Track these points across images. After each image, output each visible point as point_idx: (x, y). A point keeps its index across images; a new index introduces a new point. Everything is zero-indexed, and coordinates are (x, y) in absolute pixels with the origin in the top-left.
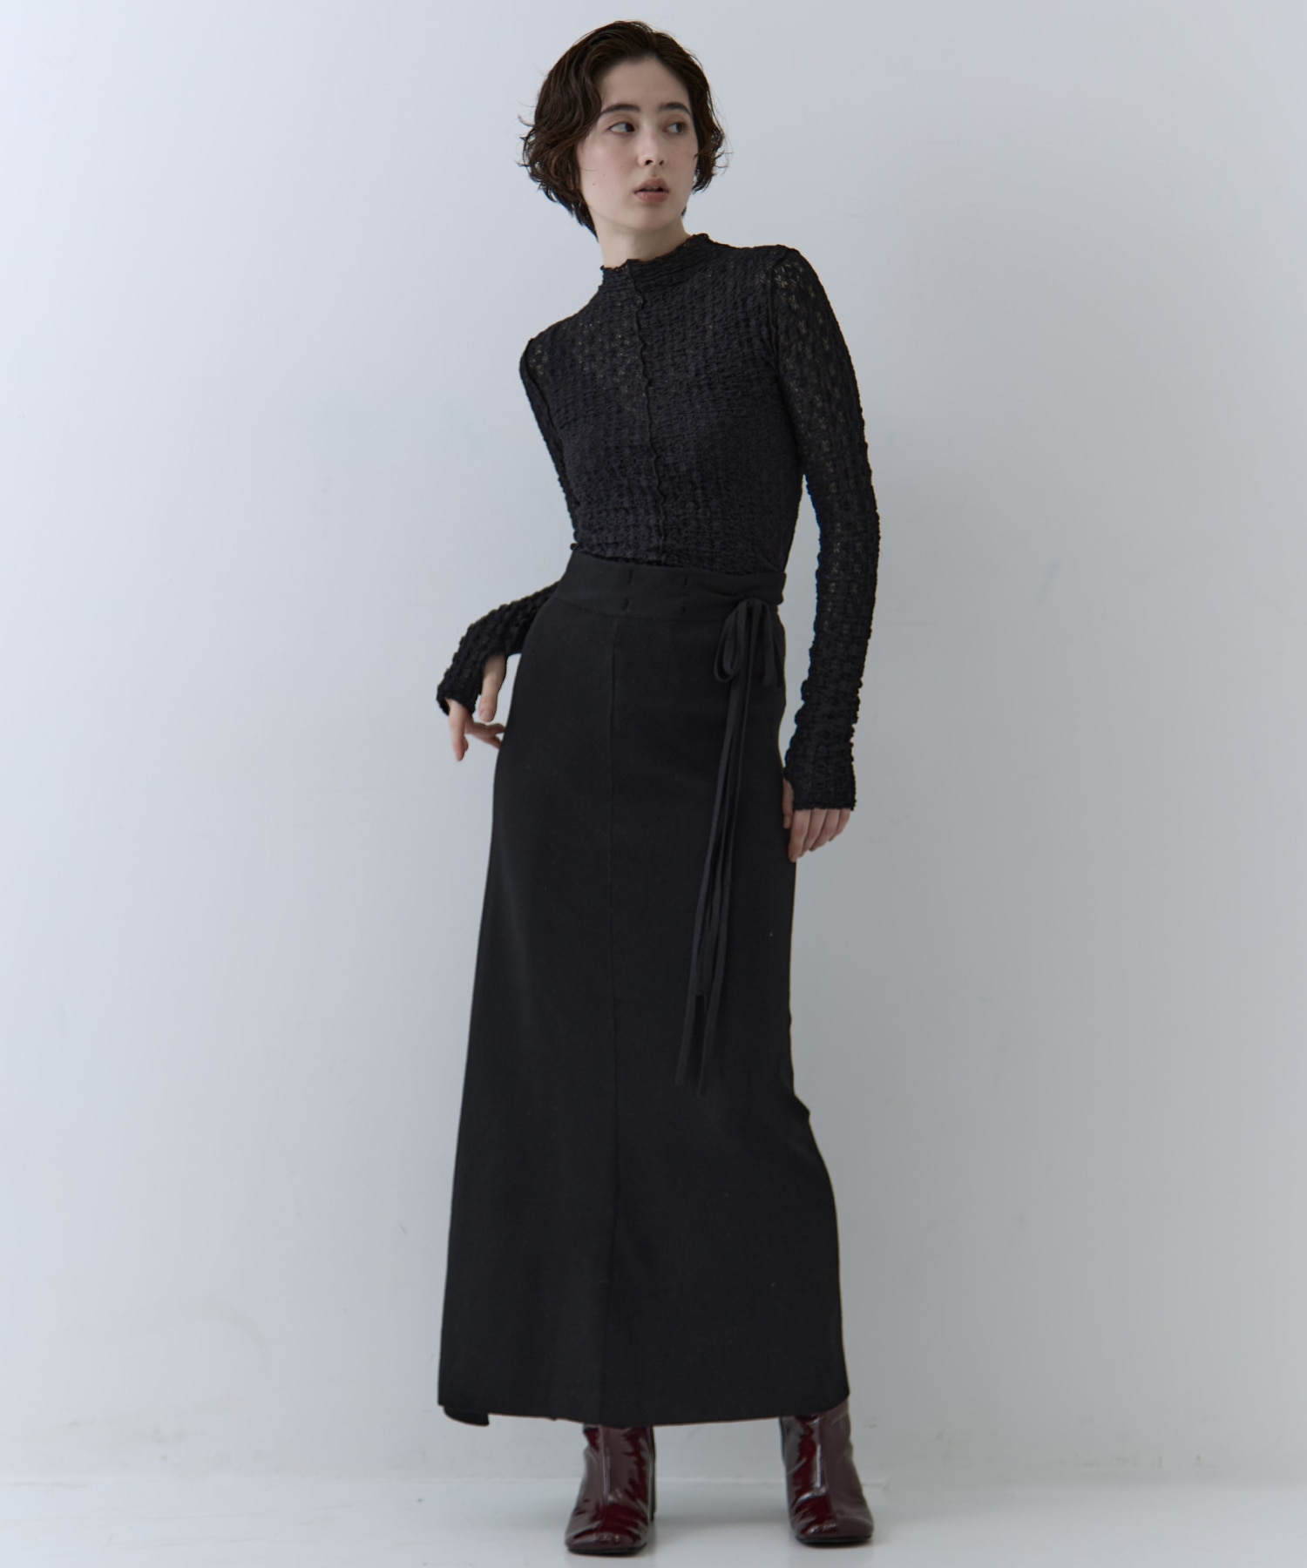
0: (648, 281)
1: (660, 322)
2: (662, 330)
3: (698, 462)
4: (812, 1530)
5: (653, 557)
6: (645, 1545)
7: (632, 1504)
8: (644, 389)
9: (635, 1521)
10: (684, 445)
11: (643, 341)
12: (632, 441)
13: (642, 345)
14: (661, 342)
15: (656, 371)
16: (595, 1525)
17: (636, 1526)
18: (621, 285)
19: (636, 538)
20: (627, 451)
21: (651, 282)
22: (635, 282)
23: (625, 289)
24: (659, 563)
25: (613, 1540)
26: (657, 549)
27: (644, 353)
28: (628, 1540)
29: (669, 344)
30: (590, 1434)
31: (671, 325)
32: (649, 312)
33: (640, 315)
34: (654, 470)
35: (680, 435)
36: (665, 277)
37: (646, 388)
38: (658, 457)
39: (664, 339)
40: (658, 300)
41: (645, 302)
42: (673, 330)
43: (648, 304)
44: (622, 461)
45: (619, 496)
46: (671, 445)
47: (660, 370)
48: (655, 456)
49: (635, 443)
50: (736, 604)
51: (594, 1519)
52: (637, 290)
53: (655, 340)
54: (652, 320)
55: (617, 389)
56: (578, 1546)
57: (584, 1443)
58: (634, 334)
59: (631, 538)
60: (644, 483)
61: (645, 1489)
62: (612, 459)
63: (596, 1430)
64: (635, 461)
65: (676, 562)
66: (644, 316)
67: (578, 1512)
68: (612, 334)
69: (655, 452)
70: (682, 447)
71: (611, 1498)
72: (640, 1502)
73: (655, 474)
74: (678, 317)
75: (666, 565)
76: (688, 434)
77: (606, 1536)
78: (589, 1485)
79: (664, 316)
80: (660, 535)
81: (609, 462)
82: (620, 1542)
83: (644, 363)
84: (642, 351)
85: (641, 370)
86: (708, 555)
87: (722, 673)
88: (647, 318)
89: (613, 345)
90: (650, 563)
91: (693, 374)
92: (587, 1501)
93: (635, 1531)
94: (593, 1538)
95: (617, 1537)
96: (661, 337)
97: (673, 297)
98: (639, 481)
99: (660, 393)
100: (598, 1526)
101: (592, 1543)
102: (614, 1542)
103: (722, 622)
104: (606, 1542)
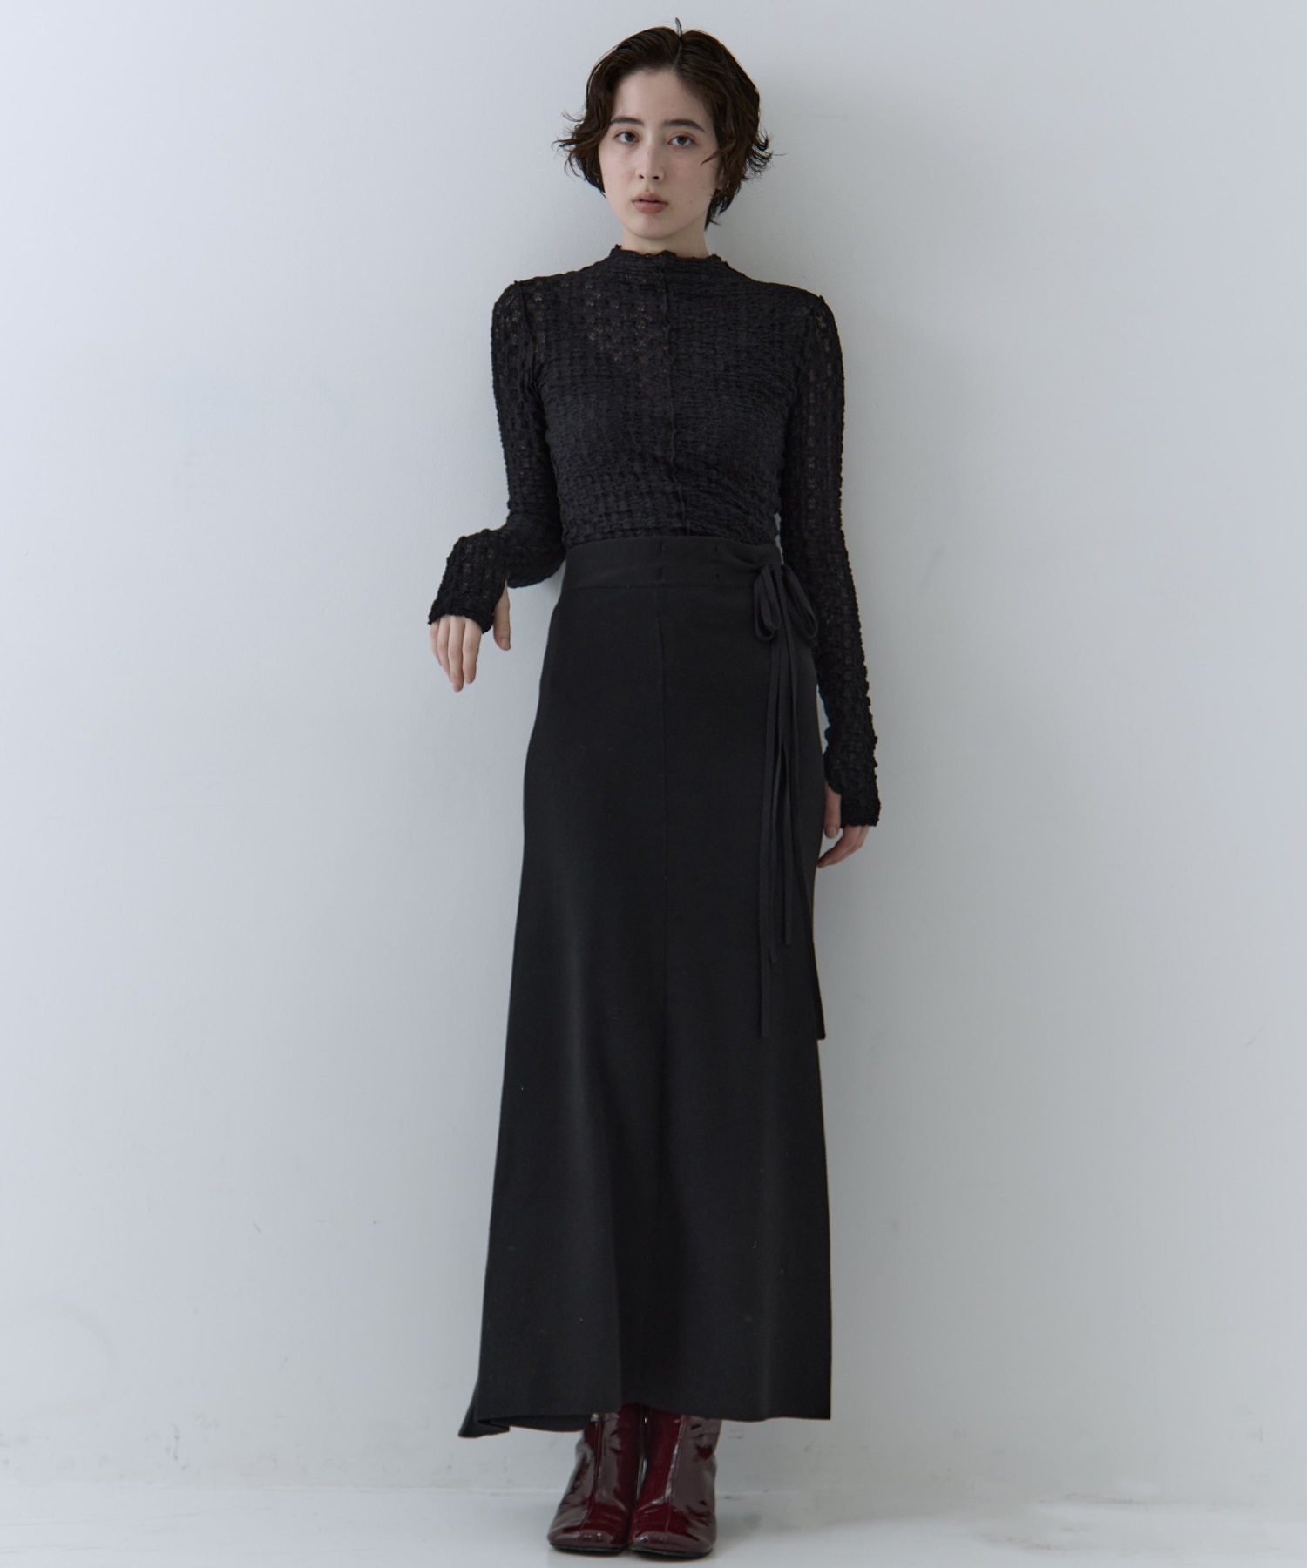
3: (718, 447)
5: (677, 524)
8: (667, 366)
10: (708, 427)
12: (653, 412)
13: (670, 325)
16: (581, 1522)
19: (654, 505)
20: (647, 420)
24: (684, 531)
25: (596, 1538)
26: (679, 515)
28: (609, 1539)
34: (672, 444)
35: (705, 418)
38: (678, 433)
44: (639, 428)
45: (629, 459)
46: (694, 424)
48: (675, 431)
49: (656, 415)
55: (637, 358)
58: (659, 313)
59: (649, 505)
60: (659, 453)
62: (629, 423)
64: (653, 430)
65: (700, 529)
68: (633, 305)
69: (676, 427)
70: (705, 429)
71: (597, 1495)
73: (672, 447)
75: (692, 533)
76: (714, 419)
80: (679, 500)
81: (625, 426)
82: (602, 1540)
83: (670, 342)
84: (670, 331)
85: (666, 348)
86: (725, 522)
87: (764, 631)
89: (632, 316)
90: (674, 531)
91: (722, 368)
95: (599, 1535)
98: (653, 450)
99: (684, 375)
101: (574, 1540)
102: (597, 1540)
103: (752, 587)
104: (588, 1539)
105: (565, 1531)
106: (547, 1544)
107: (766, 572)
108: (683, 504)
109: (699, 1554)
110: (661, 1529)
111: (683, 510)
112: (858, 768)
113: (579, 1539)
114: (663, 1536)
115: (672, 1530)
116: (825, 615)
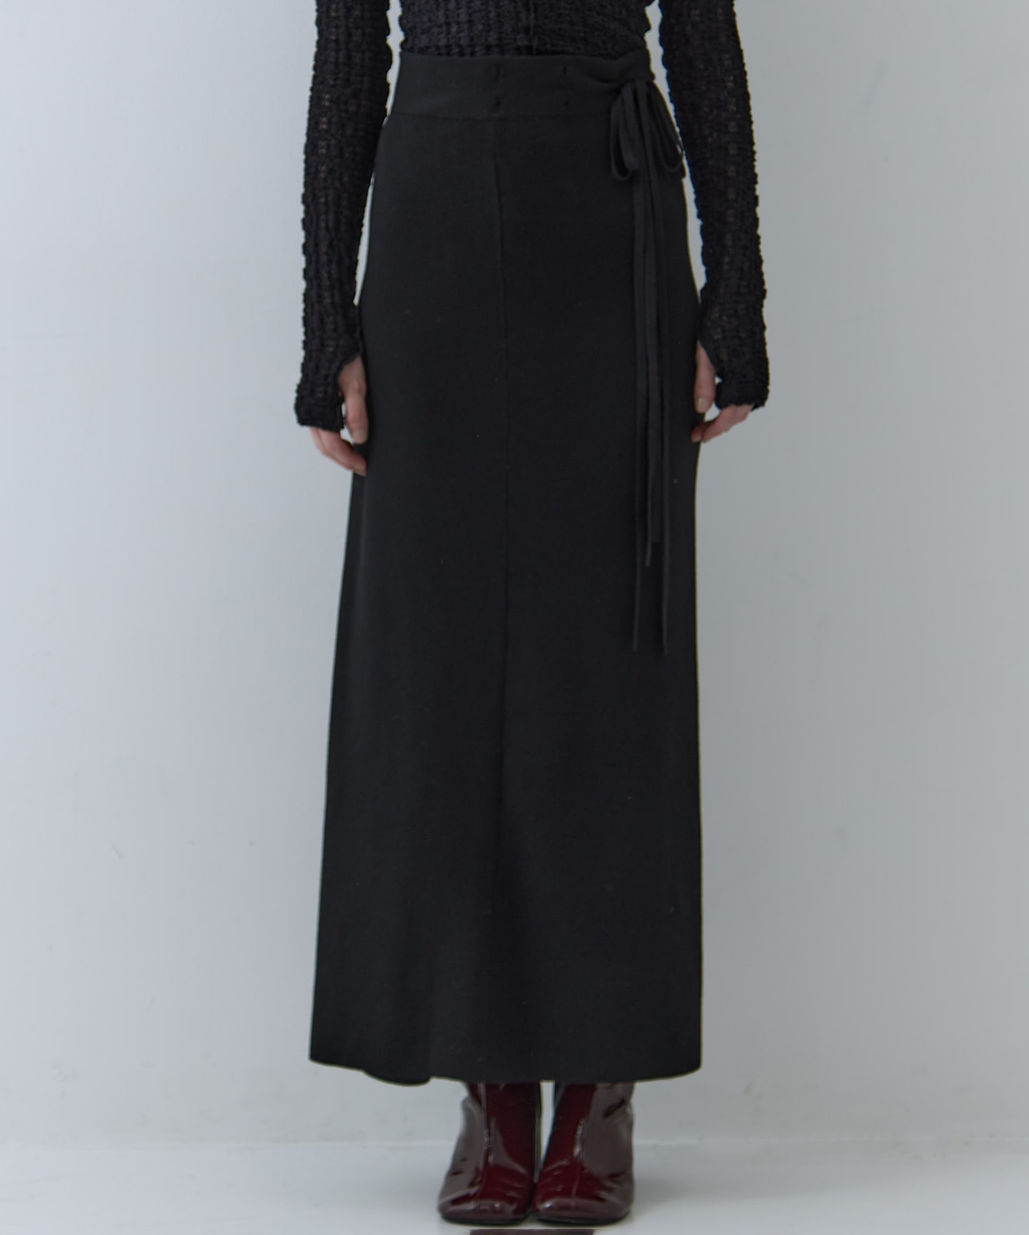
5: (522, 41)
7: (516, 1166)
9: (517, 1186)
16: (473, 1191)
19: (499, 15)
24: (529, 50)
25: (493, 1208)
26: (527, 30)
28: (509, 1209)
50: (618, 91)
51: (472, 1184)
56: (451, 1215)
59: (492, 15)
65: (548, 46)
67: (454, 1172)
71: (491, 1158)
75: (539, 53)
77: (486, 1204)
78: (466, 1143)
80: (528, 10)
82: (501, 1211)
86: (582, 35)
87: (622, 169)
90: (518, 50)
92: (464, 1160)
94: (471, 1206)
95: (497, 1205)
100: (477, 1191)
101: (469, 1212)
102: (494, 1211)
103: (609, 112)
104: (485, 1211)
105: (456, 1201)
106: (436, 1216)
107: (627, 93)
108: (533, 15)
109: (614, 1218)
110: (566, 1193)
111: (532, 23)
112: (743, 335)
113: (474, 1211)
114: (572, 1202)
115: (580, 1194)
116: (707, 132)
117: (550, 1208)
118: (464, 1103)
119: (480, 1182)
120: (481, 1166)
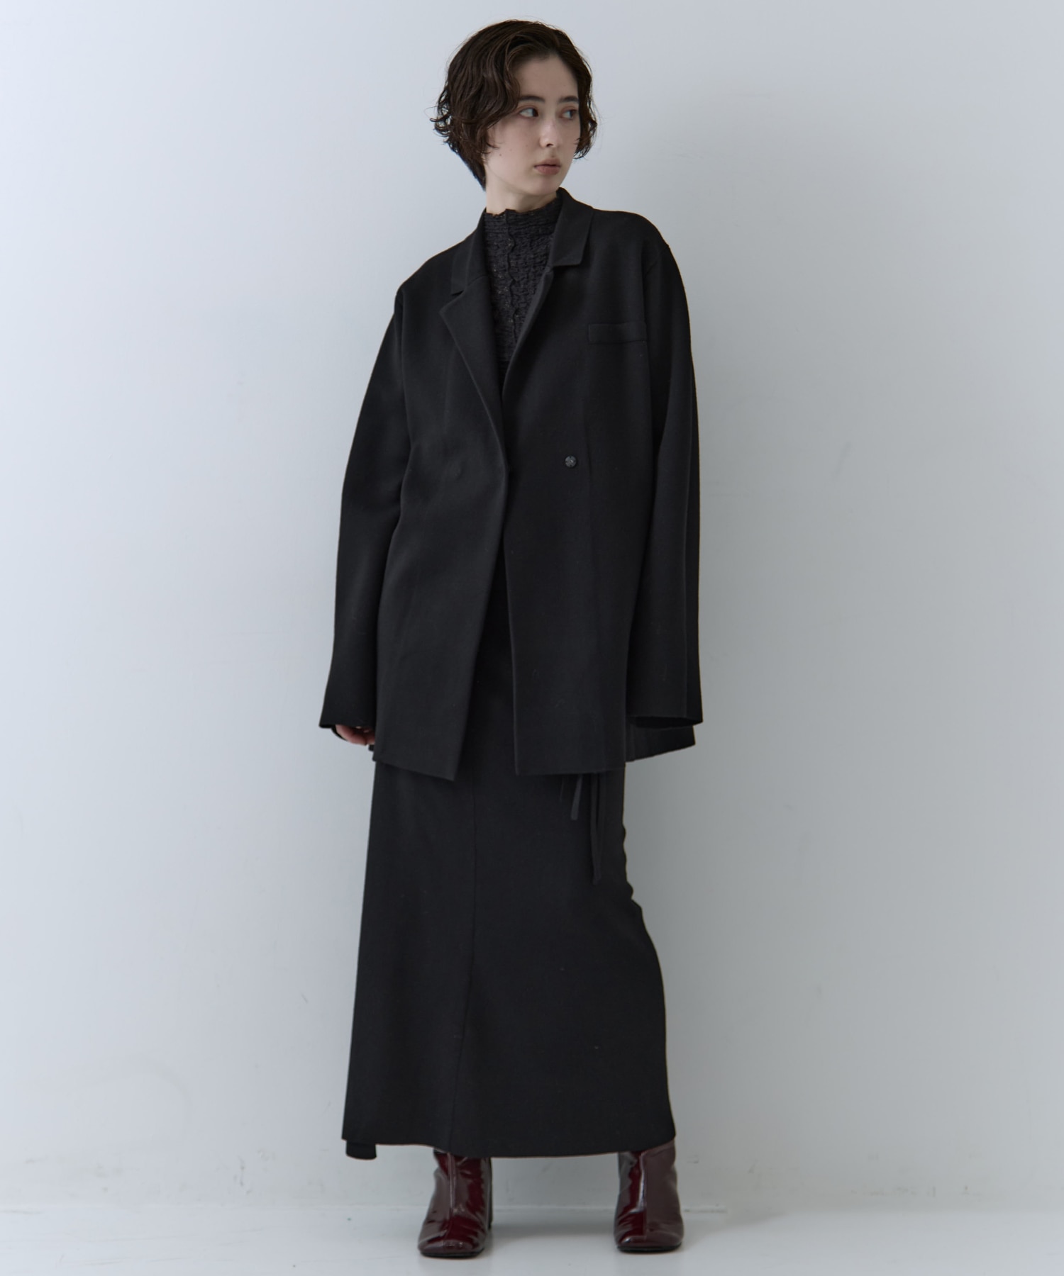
0: (519, 229)
1: (526, 263)
2: (527, 269)
4: (627, 1239)
6: (483, 1250)
7: (473, 1217)
8: (512, 316)
9: (475, 1230)
11: (512, 277)
13: (512, 280)
14: (525, 280)
15: (522, 303)
16: (442, 1234)
17: (476, 1234)
18: (499, 229)
21: (522, 230)
22: (509, 229)
23: (501, 233)
25: (458, 1245)
27: (513, 287)
28: (469, 1246)
29: (532, 282)
30: (440, 1157)
31: (534, 267)
32: (519, 255)
33: (510, 257)
36: (534, 227)
37: (514, 316)
39: (528, 277)
40: (526, 246)
41: (515, 246)
42: (536, 271)
43: (518, 247)
47: (525, 302)
51: (442, 1229)
52: (511, 236)
53: (521, 277)
54: (520, 261)
56: (430, 1250)
57: (434, 1165)
58: (505, 270)
61: (483, 1203)
63: (445, 1155)
66: (515, 257)
67: (429, 1221)
71: (455, 1211)
72: (478, 1214)
74: (541, 262)
77: (452, 1242)
78: (438, 1200)
79: (530, 259)
82: (463, 1247)
83: (512, 295)
84: (511, 286)
85: (510, 301)
88: (516, 259)
92: (436, 1212)
93: (475, 1239)
94: (441, 1244)
95: (461, 1243)
96: (526, 276)
97: (538, 246)
100: (445, 1234)
104: (452, 1247)
105: (431, 1241)
117: (629, 1242)
118: (436, 1173)
119: (447, 1228)
120: (448, 1218)
